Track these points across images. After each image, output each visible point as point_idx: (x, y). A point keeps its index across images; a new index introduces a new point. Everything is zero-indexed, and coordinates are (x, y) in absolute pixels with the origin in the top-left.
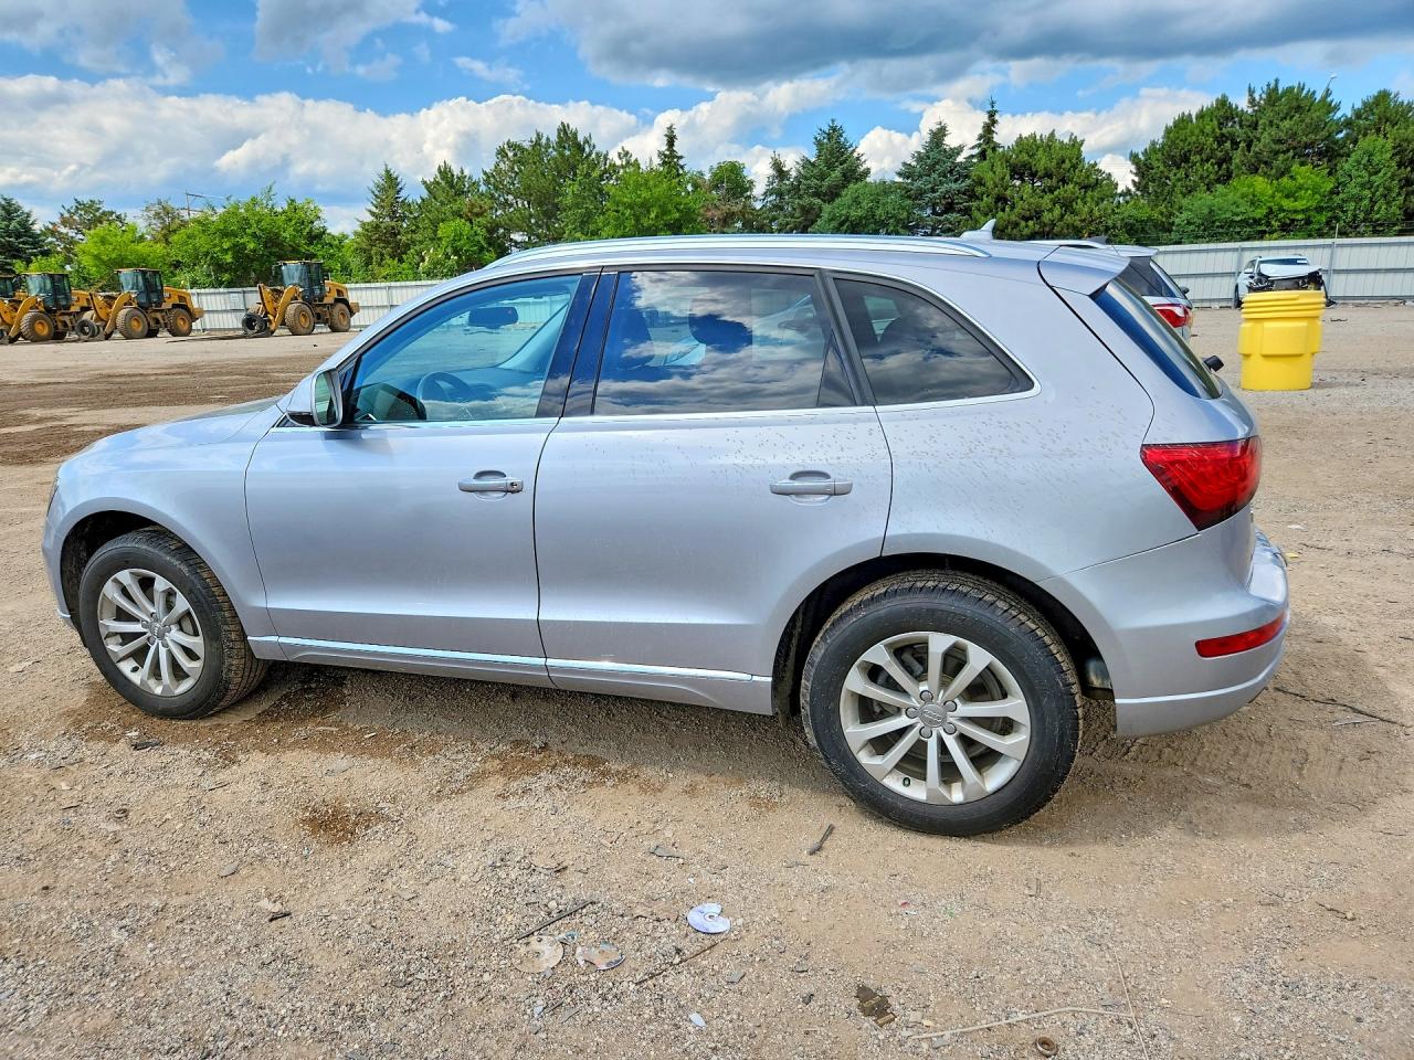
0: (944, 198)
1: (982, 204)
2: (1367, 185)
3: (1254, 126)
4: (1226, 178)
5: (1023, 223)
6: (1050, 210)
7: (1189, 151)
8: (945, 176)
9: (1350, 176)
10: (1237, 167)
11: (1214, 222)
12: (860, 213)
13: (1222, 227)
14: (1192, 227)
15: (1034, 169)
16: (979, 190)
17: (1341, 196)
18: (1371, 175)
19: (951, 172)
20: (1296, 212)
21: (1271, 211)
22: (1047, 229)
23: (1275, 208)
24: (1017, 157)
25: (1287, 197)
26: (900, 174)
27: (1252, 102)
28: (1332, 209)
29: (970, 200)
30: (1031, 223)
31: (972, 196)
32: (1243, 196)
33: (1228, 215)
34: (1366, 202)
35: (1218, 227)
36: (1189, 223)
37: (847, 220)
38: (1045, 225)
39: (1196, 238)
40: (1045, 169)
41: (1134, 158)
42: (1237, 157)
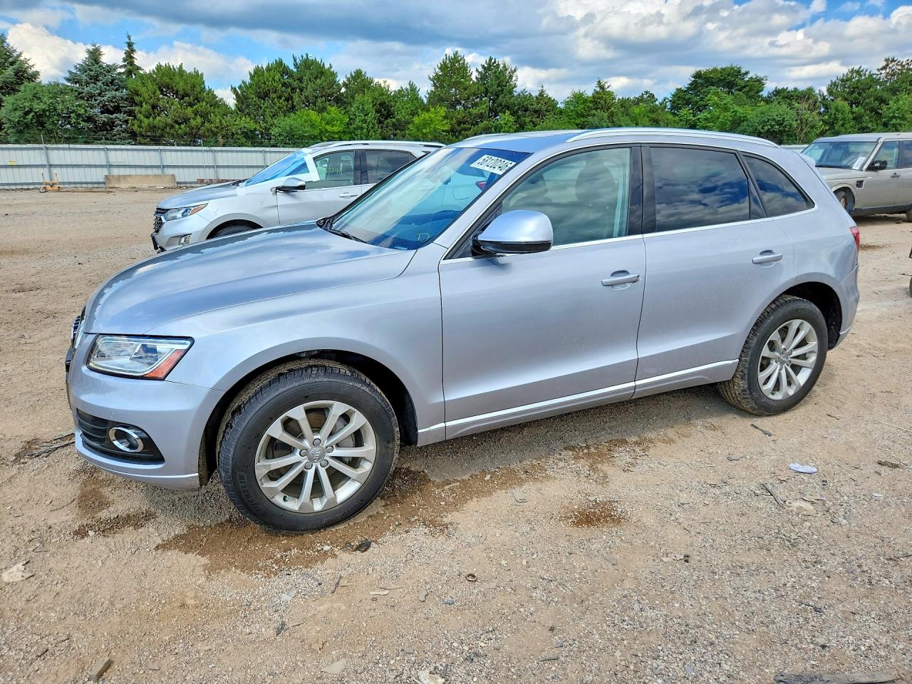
0: (112, 101)
1: (143, 110)
2: (364, 121)
3: (300, 80)
4: (293, 108)
5: (177, 126)
6: (194, 119)
7: (269, 90)
8: (107, 85)
9: (355, 115)
10: (297, 103)
11: (293, 135)
12: (43, 106)
13: (298, 139)
14: (282, 138)
15: (175, 89)
16: (137, 99)
17: (353, 126)
18: (365, 116)
19: (112, 83)
20: (333, 133)
21: (321, 132)
22: (194, 131)
23: (324, 130)
24: (161, 78)
25: (327, 124)
26: (68, 80)
27: (296, 65)
28: (350, 133)
29: (131, 106)
30: (182, 126)
31: (133, 103)
32: (306, 121)
33: (301, 132)
34: (365, 130)
35: (296, 139)
36: (280, 135)
37: (31, 111)
38: (192, 128)
39: (285, 144)
40: (184, 90)
41: (234, 90)
42: (296, 97)
